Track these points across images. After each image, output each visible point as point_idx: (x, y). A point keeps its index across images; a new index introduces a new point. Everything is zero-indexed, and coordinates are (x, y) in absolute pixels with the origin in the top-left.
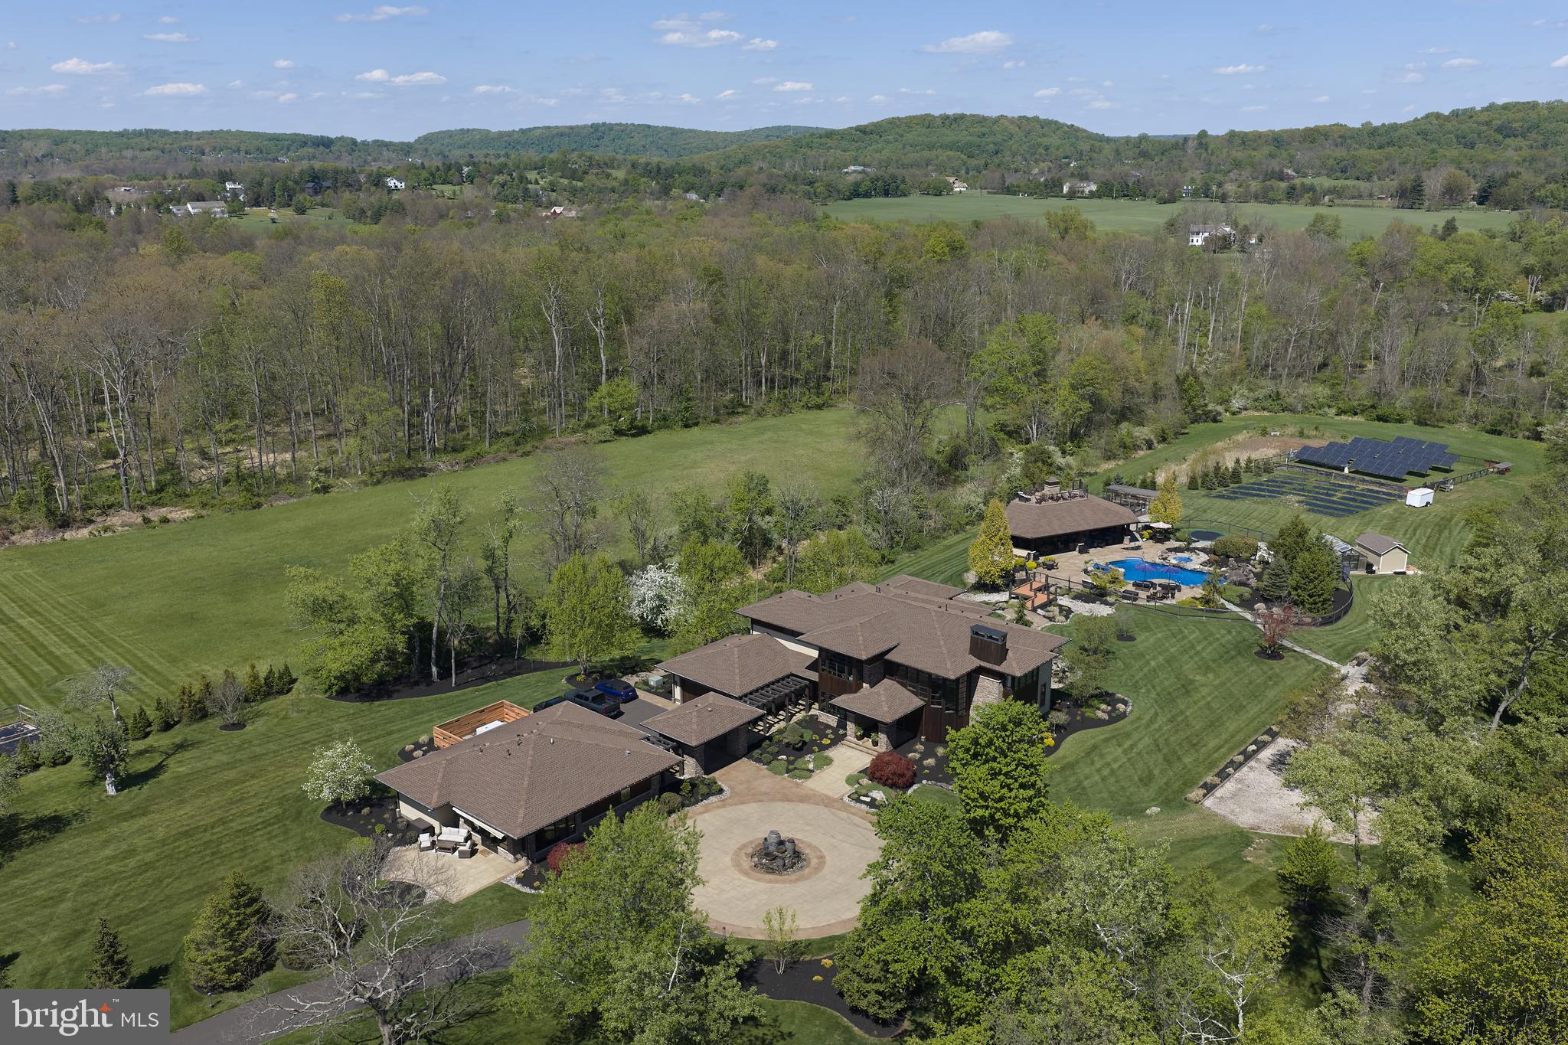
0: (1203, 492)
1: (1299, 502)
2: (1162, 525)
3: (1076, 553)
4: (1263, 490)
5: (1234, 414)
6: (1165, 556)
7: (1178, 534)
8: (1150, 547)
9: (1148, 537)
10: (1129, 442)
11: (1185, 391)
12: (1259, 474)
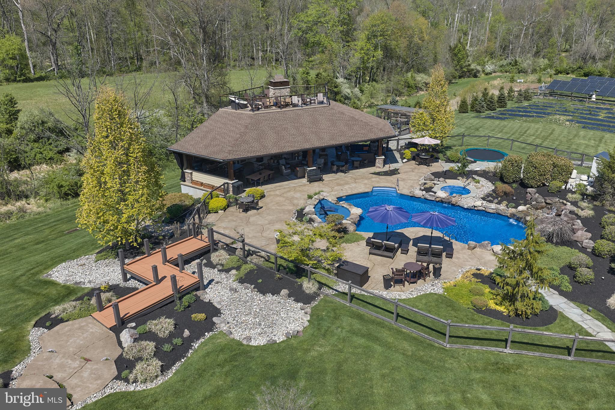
0: (474, 114)
1: (568, 120)
2: (428, 141)
3: (304, 181)
4: (530, 112)
5: (487, 74)
6: (429, 184)
7: (448, 153)
8: (410, 171)
9: (409, 157)
10: (412, 83)
11: (456, 55)
12: (520, 101)
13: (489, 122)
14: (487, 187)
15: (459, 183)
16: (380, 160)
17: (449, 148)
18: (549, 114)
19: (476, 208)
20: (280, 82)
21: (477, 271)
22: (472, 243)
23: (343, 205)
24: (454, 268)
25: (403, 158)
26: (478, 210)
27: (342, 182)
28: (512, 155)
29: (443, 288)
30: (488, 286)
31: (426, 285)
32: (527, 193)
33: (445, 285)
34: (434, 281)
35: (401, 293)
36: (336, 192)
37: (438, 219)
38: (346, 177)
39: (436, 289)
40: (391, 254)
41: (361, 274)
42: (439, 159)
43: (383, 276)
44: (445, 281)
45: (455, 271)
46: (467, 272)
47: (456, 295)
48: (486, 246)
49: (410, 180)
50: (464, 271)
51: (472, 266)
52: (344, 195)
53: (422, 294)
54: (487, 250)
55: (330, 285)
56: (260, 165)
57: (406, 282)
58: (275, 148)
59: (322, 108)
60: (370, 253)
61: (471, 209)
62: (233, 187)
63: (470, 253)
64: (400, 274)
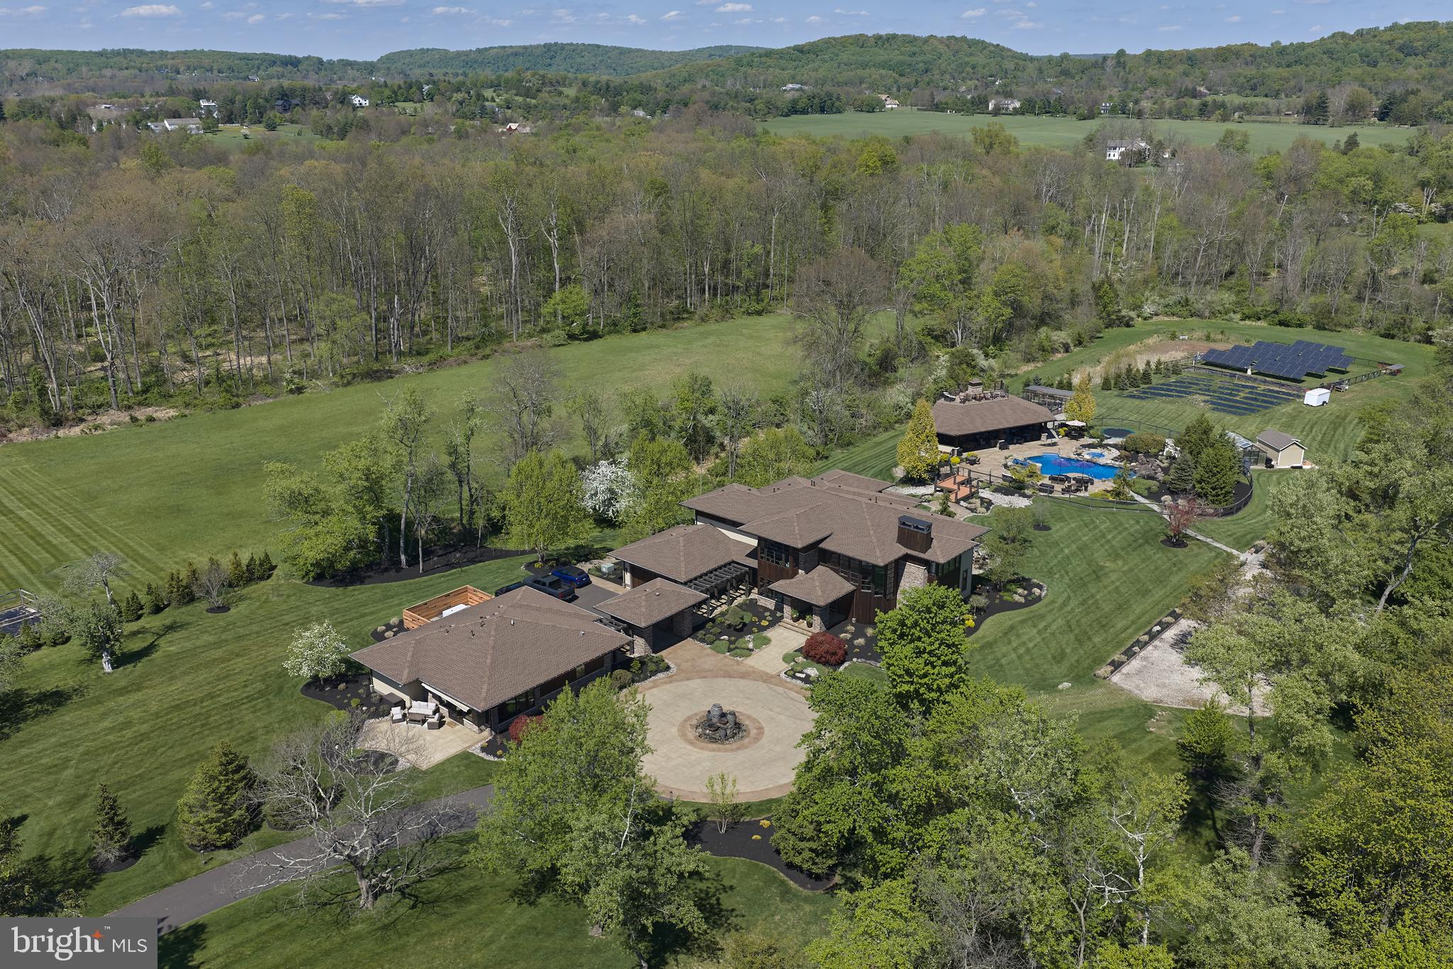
1: (1204, 401)
2: (1077, 423)
3: (997, 449)
4: (1171, 391)
5: (1145, 319)
6: (1079, 452)
7: (1091, 432)
8: (1065, 443)
9: (1063, 434)
10: (1046, 344)
11: (1101, 297)
12: (1167, 376)
13: (1130, 402)
14: (1116, 453)
15: (1099, 451)
16: (1044, 436)
17: (1091, 427)
18: (1190, 393)
19: (1108, 464)
25: (1058, 435)
28: (1136, 434)
31: (1082, 493)
32: (1138, 455)
33: (1090, 493)
34: (1085, 492)
36: (1023, 454)
42: (1084, 435)
45: (1094, 489)
49: (1066, 448)
52: (1028, 456)
53: (1080, 496)
54: (1111, 481)
57: (1072, 492)
62: (957, 452)
63: (1102, 482)
64: (1068, 489)
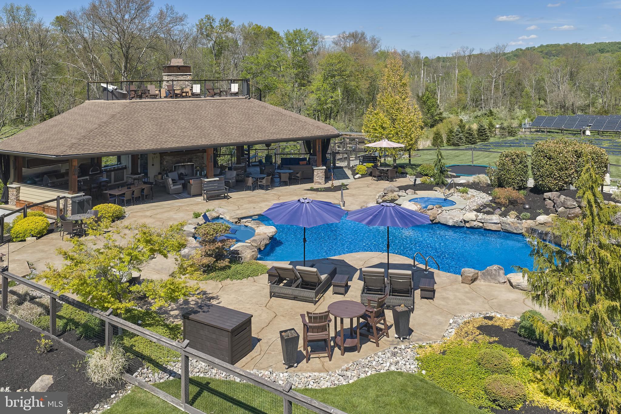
0: (451, 147)
2: (386, 144)
6: (390, 196)
8: (364, 187)
9: (364, 172)
11: (424, 103)
12: (504, 136)
14: (481, 198)
15: (436, 194)
16: (319, 171)
19: (468, 225)
20: (177, 66)
21: (486, 321)
22: (469, 272)
23: (247, 224)
24: (438, 317)
25: (354, 174)
26: (472, 228)
27: (258, 200)
29: (417, 359)
30: (515, 350)
31: (380, 354)
32: (544, 199)
33: (422, 353)
34: (398, 344)
35: (322, 374)
36: (244, 211)
37: (396, 213)
38: (266, 194)
39: (402, 362)
40: (310, 293)
41: (230, 329)
42: (407, 173)
43: (281, 332)
44: (420, 343)
45: (441, 323)
46: (465, 323)
47: (448, 373)
48: (495, 275)
49: (363, 195)
50: (460, 321)
51: (475, 311)
52: (256, 213)
53: (369, 374)
54: (500, 283)
55: (162, 361)
56: (135, 179)
57: (336, 349)
58: (150, 143)
59: (236, 100)
60: (273, 295)
61: (459, 227)
62: (73, 202)
63: (467, 290)
64: (318, 327)
